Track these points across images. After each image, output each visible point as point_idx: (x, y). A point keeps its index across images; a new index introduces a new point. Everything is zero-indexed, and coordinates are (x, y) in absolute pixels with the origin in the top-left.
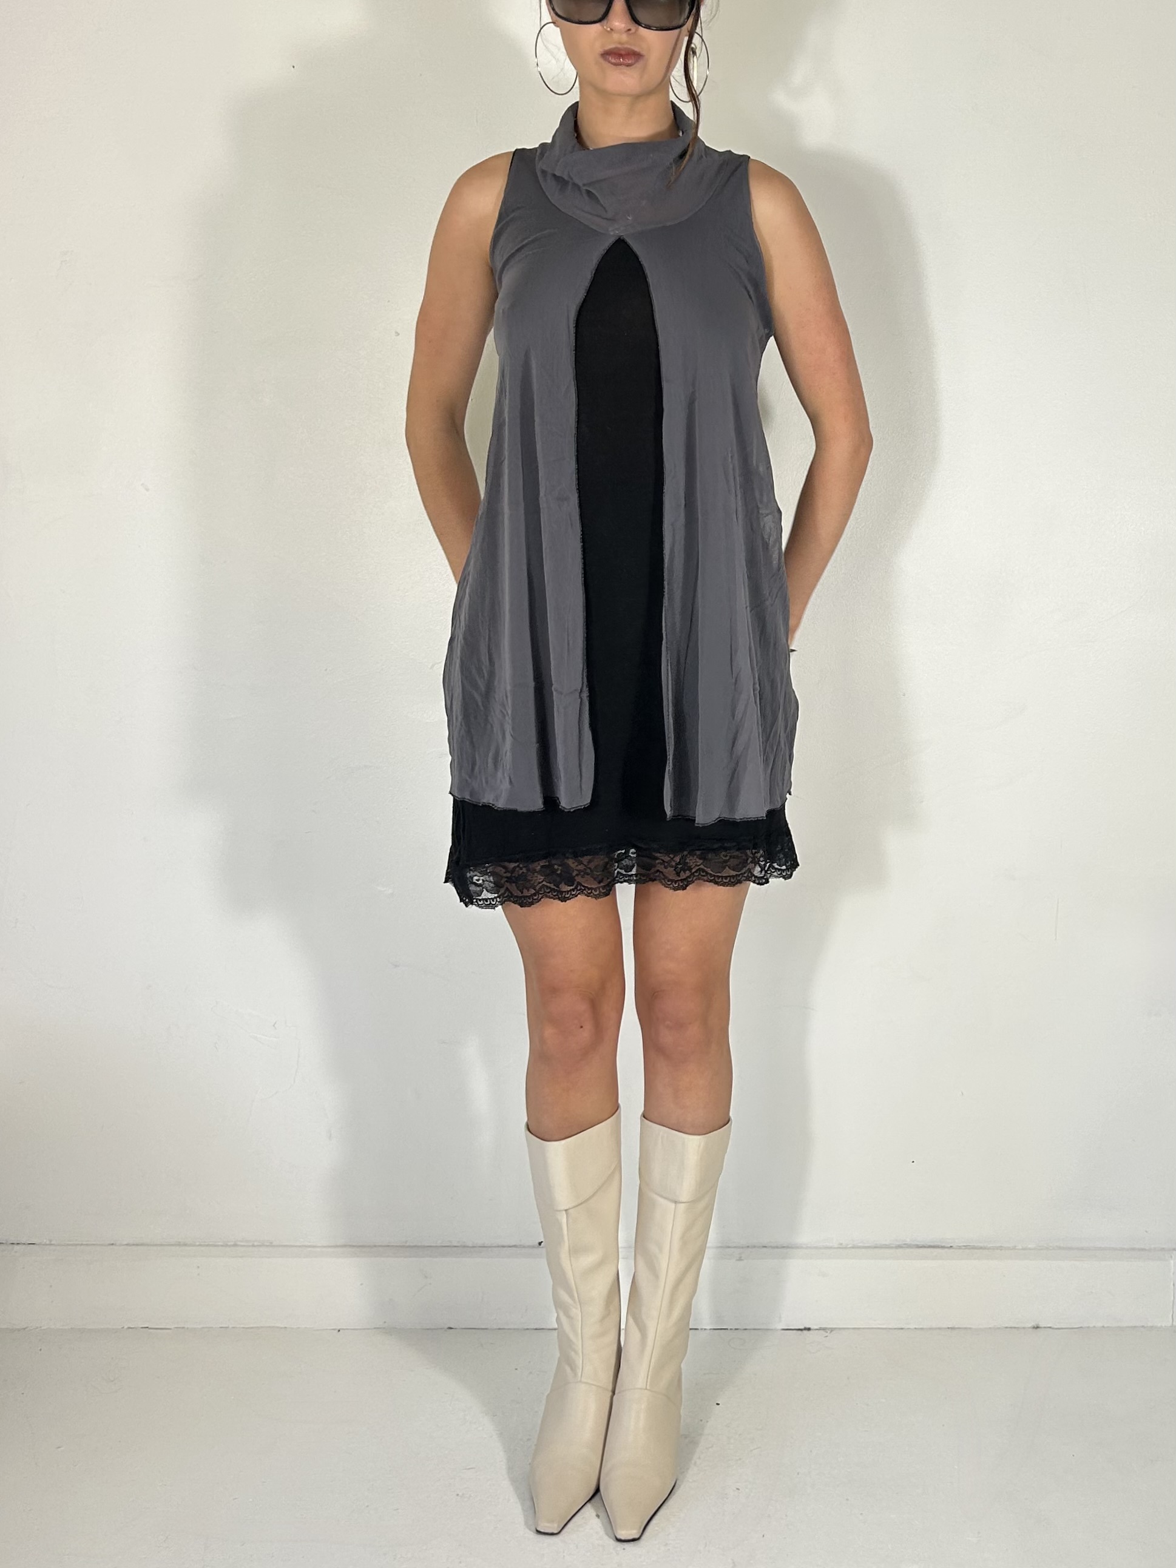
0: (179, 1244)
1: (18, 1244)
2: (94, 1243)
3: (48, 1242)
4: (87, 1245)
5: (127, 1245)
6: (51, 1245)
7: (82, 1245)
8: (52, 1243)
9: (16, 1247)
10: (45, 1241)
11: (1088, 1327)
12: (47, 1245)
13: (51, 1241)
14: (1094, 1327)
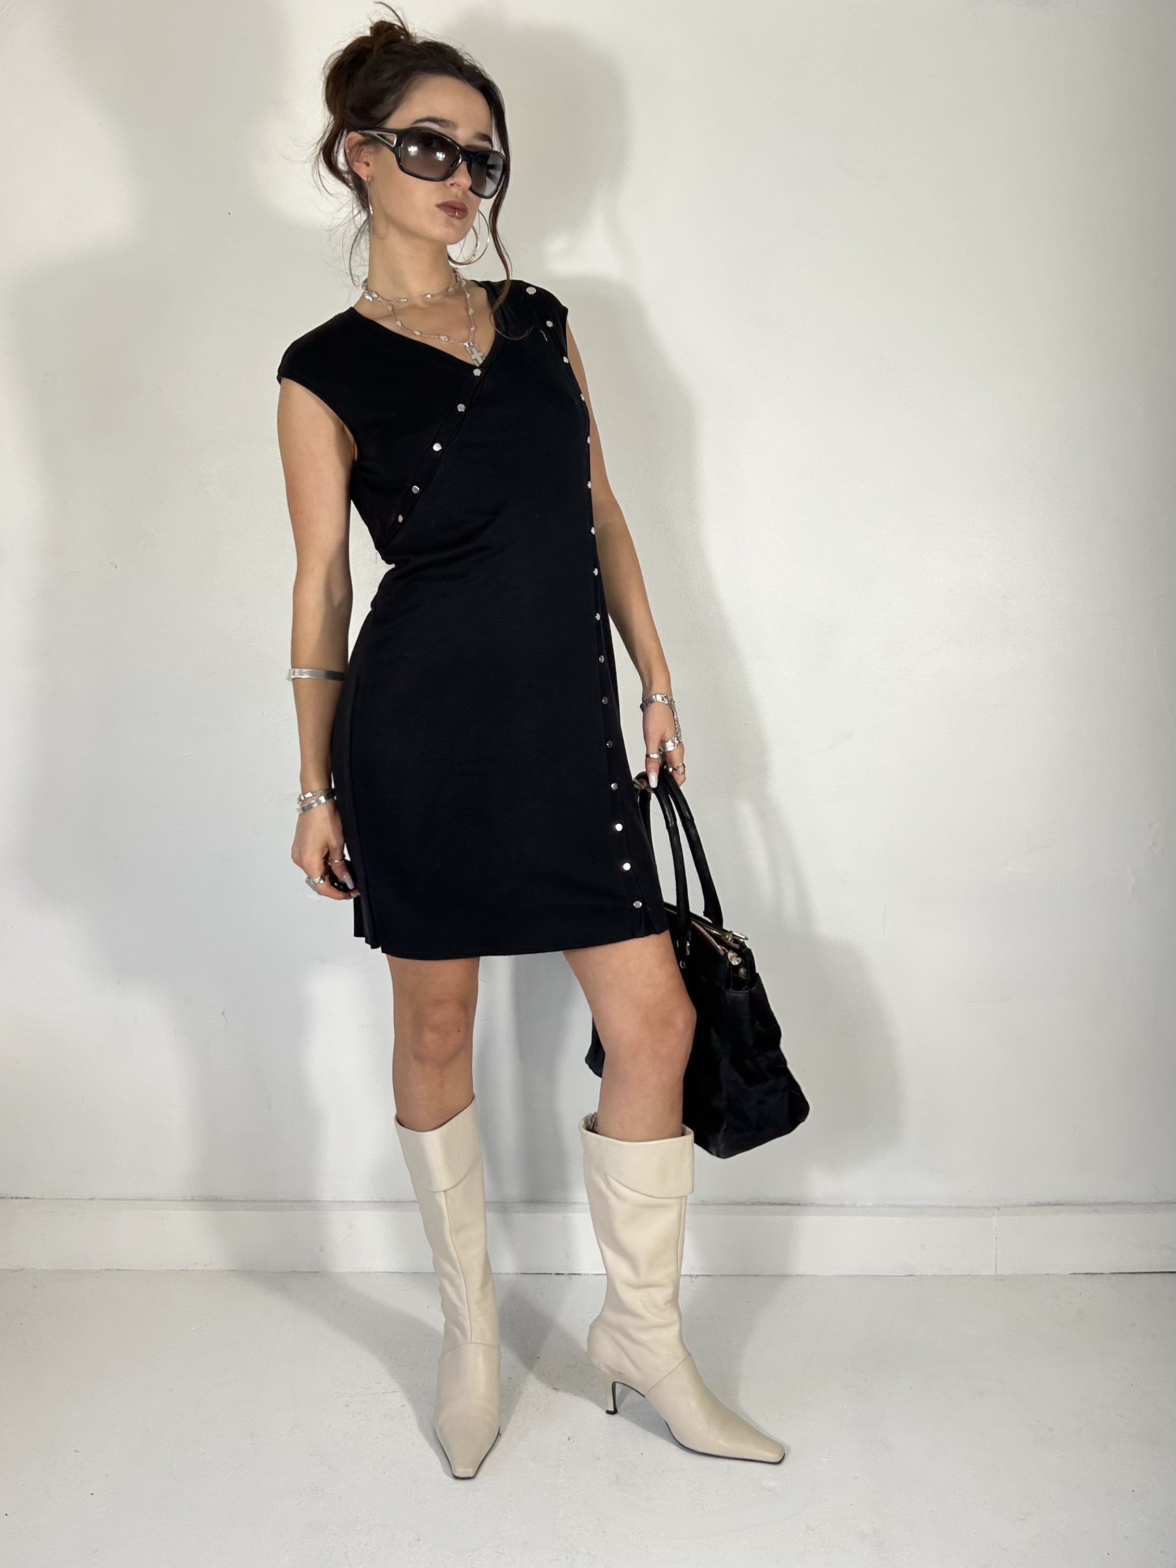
0: (146, 1199)
1: (17, 1198)
2: (78, 1197)
3: (40, 1197)
4: (71, 1199)
5: (104, 1199)
6: (42, 1199)
7: (67, 1199)
8: (44, 1197)
9: (15, 1201)
10: (38, 1195)
11: (921, 1276)
12: (39, 1199)
13: (42, 1195)
14: (926, 1275)
